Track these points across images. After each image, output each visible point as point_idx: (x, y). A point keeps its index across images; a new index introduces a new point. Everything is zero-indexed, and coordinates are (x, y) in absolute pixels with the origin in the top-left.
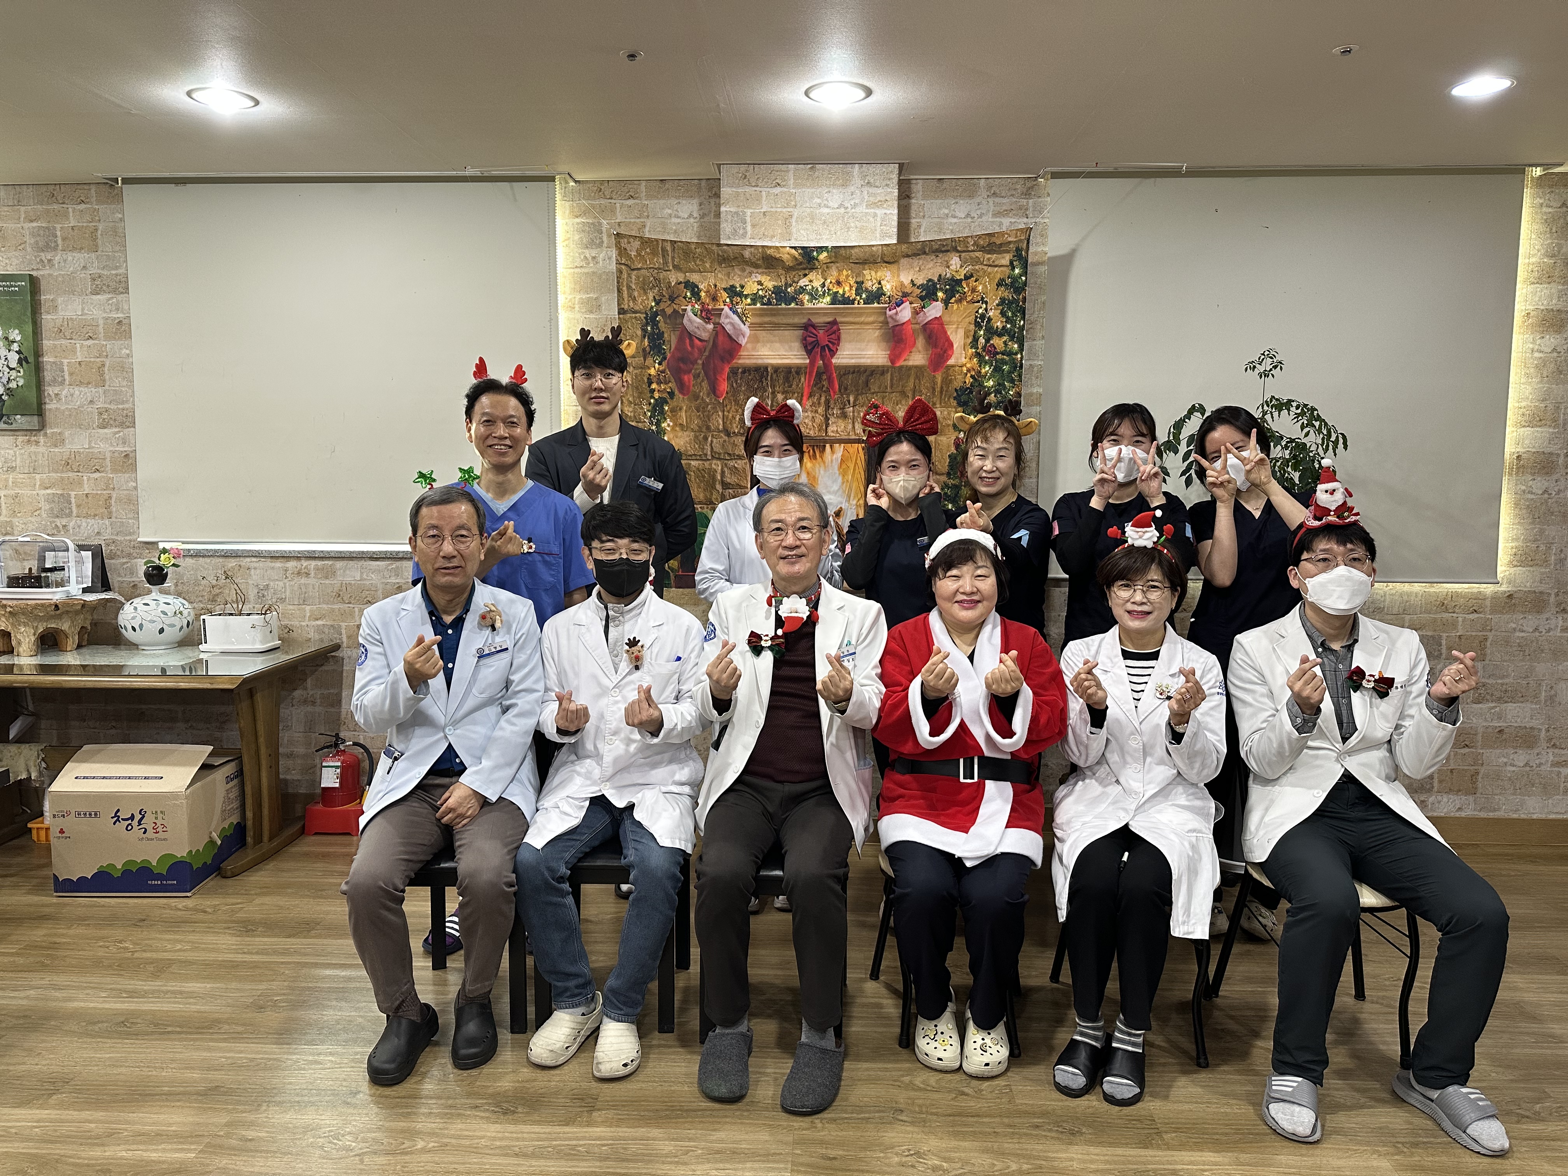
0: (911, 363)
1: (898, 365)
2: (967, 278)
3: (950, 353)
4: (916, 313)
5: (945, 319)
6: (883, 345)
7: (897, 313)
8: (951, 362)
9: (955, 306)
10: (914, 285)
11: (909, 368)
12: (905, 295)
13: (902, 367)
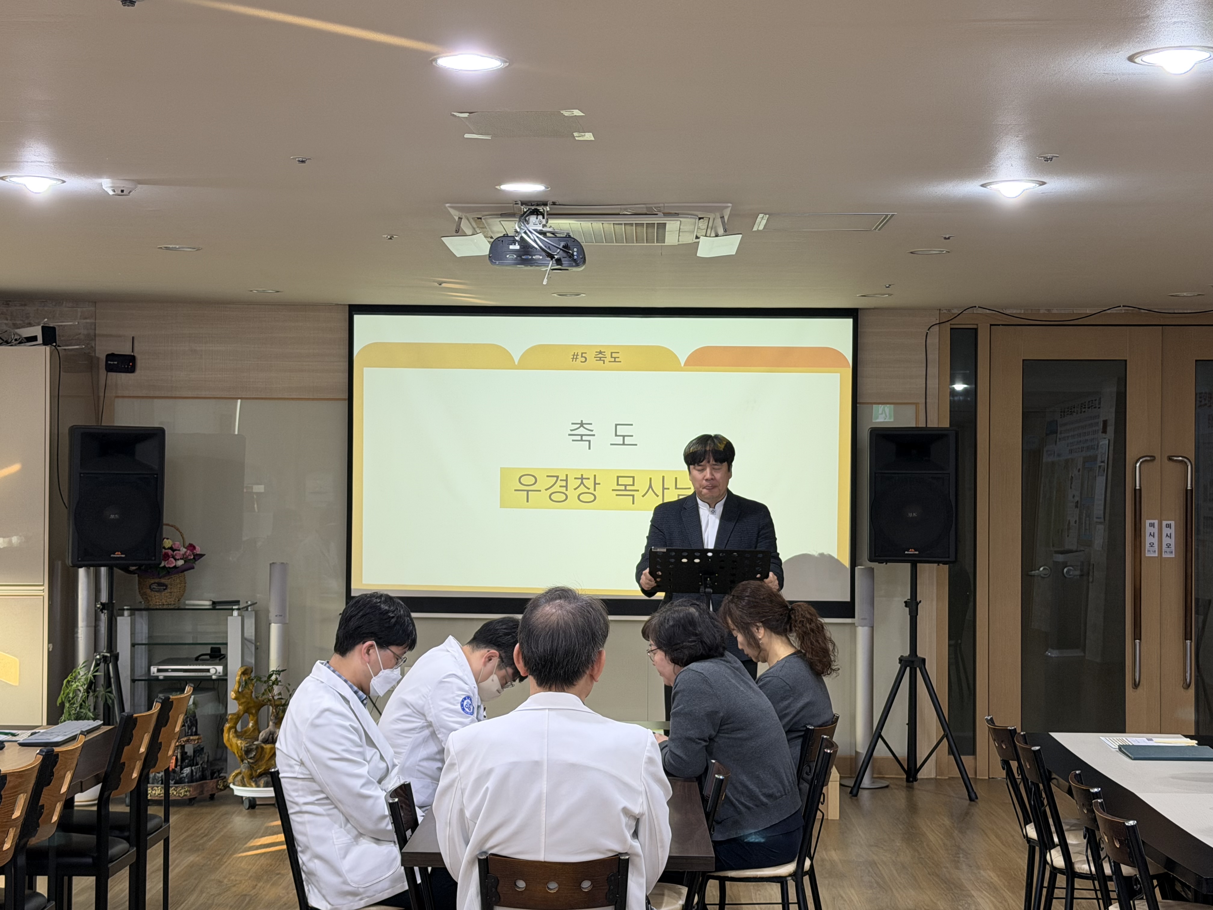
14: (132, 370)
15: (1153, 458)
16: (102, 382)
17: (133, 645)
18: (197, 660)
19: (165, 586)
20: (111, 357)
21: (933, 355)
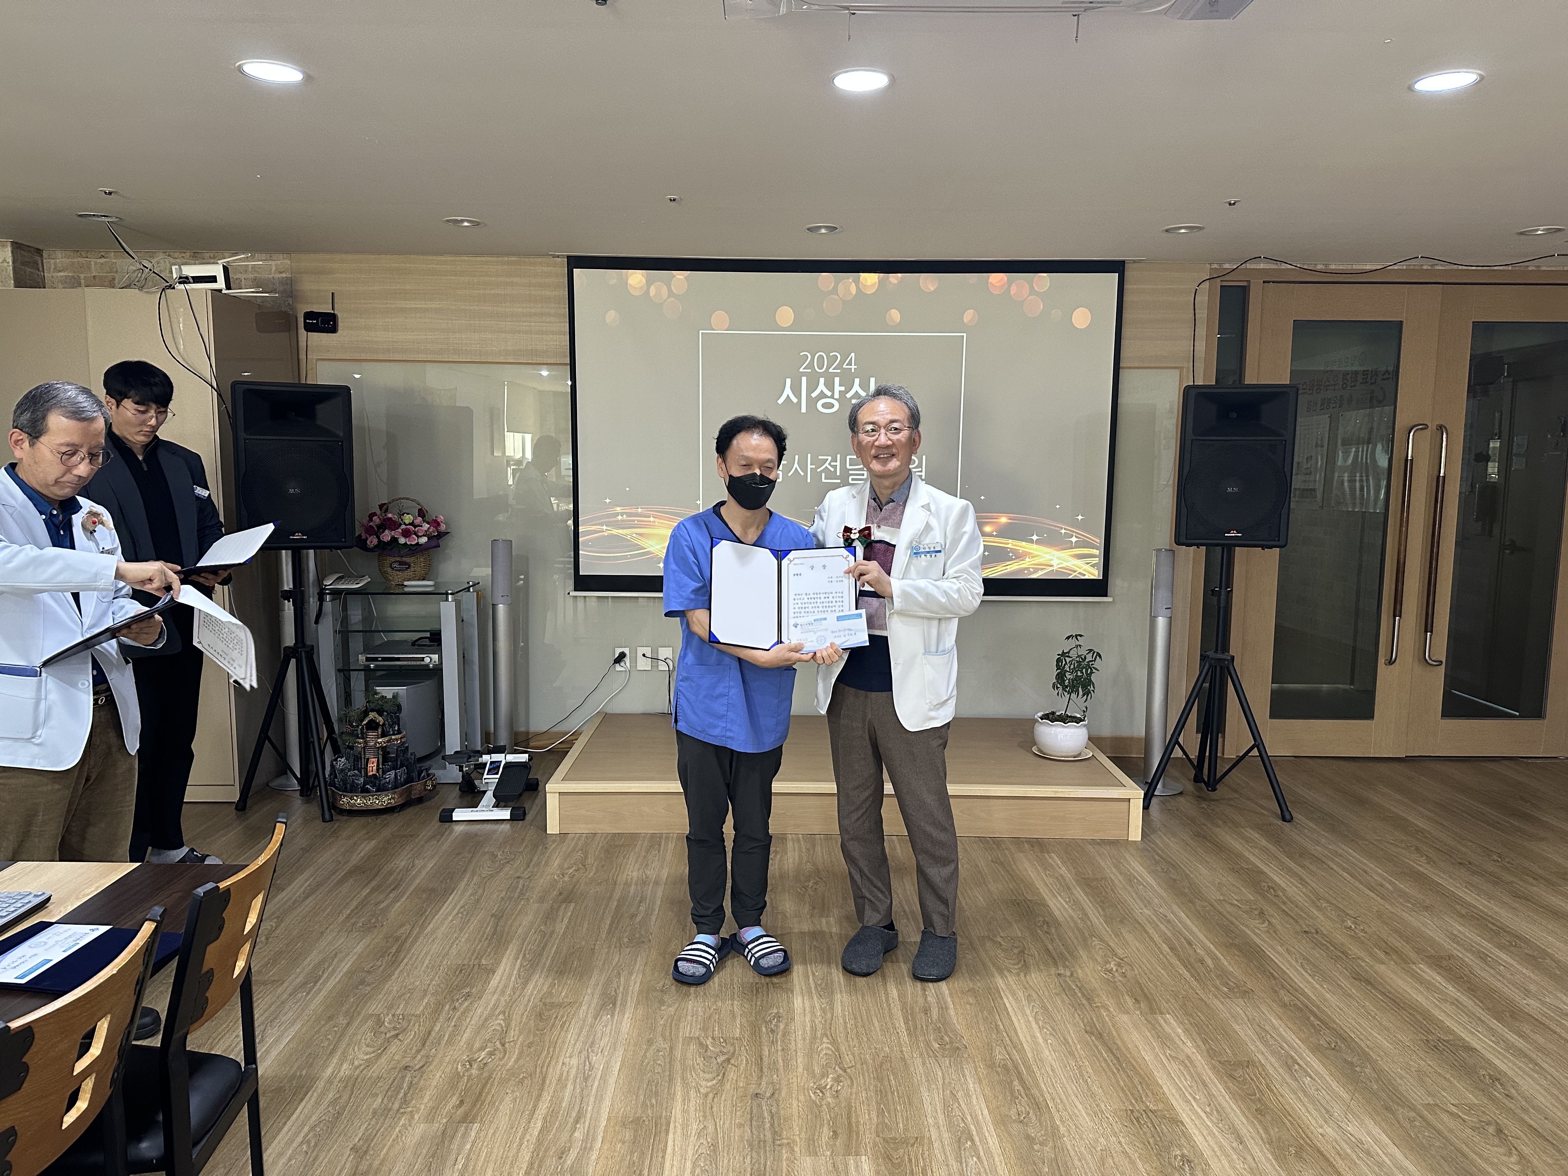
14: (334, 330)
15: (1426, 427)
16: (303, 343)
18: (415, 648)
19: (410, 565)
20: (309, 315)
21: (1202, 314)
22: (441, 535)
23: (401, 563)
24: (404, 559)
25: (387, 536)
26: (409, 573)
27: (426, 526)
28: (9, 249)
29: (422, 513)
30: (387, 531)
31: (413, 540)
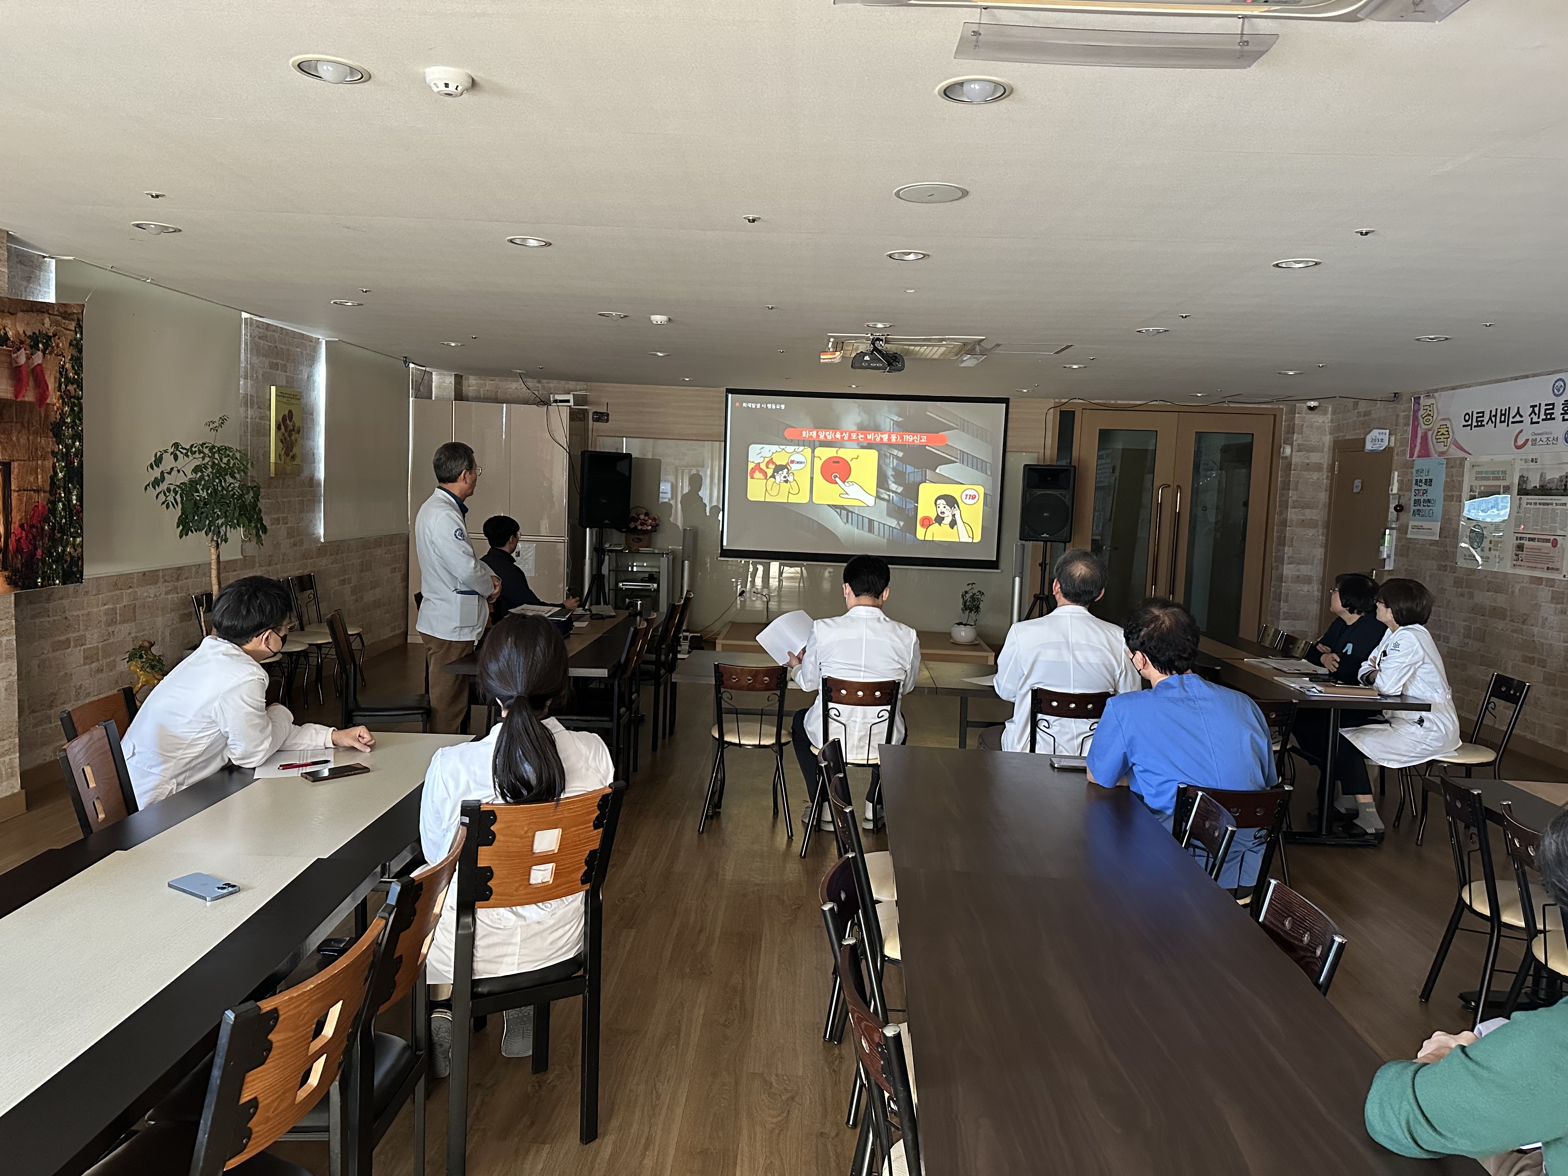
0: (26, 399)
1: (19, 400)
2: (55, 335)
3: (47, 393)
4: (28, 358)
5: (44, 365)
6: (10, 382)
7: (17, 357)
8: (48, 401)
9: (49, 356)
10: (26, 335)
11: (25, 402)
12: (22, 342)
13: (21, 402)
14: (607, 421)
15: (1169, 486)
16: (590, 427)
17: (610, 571)
18: (642, 581)
19: (641, 540)
20: (595, 413)
21: (1050, 425)
22: (657, 525)
23: (638, 539)
24: (640, 537)
25: (632, 525)
26: (641, 544)
27: (650, 521)
28: (453, 377)
29: (647, 514)
30: (632, 523)
31: (645, 528)
